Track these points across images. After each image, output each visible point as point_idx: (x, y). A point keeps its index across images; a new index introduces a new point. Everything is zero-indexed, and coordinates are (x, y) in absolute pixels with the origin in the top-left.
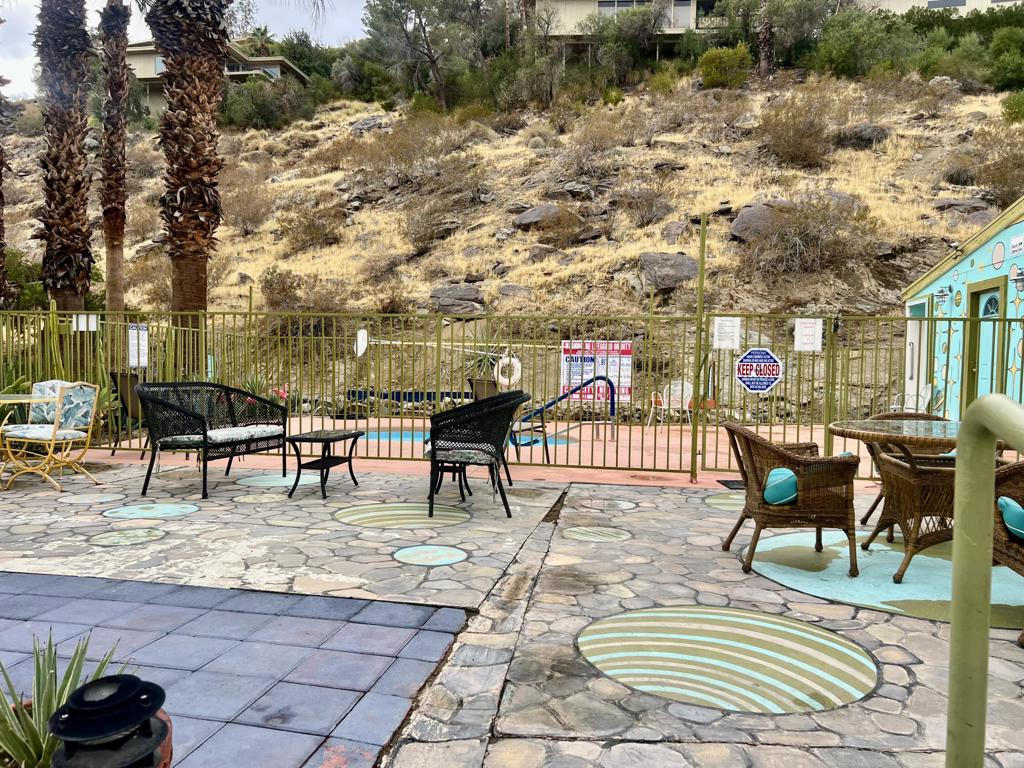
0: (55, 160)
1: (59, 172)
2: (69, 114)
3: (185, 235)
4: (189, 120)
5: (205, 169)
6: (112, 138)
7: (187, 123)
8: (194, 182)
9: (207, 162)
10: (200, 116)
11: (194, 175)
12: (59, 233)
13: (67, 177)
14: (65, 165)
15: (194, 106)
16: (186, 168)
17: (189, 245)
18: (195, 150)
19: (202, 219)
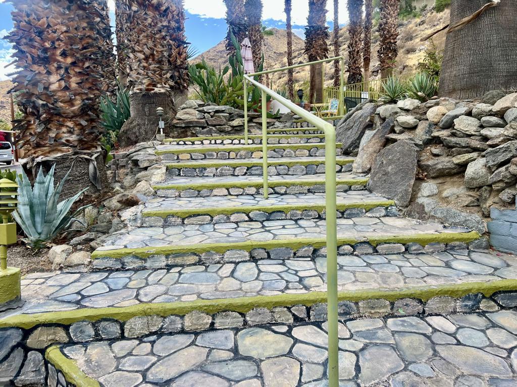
0: (352, 45)
1: (353, 48)
2: (356, 28)
3: (384, 62)
4: (387, 22)
5: (392, 37)
6: (367, 33)
7: (386, 23)
8: (388, 43)
9: (392, 35)
10: (390, 19)
11: (388, 41)
12: (352, 69)
13: (355, 50)
14: (354, 46)
15: (388, 16)
16: (385, 39)
17: (386, 65)
18: (388, 32)
19: (390, 55)
